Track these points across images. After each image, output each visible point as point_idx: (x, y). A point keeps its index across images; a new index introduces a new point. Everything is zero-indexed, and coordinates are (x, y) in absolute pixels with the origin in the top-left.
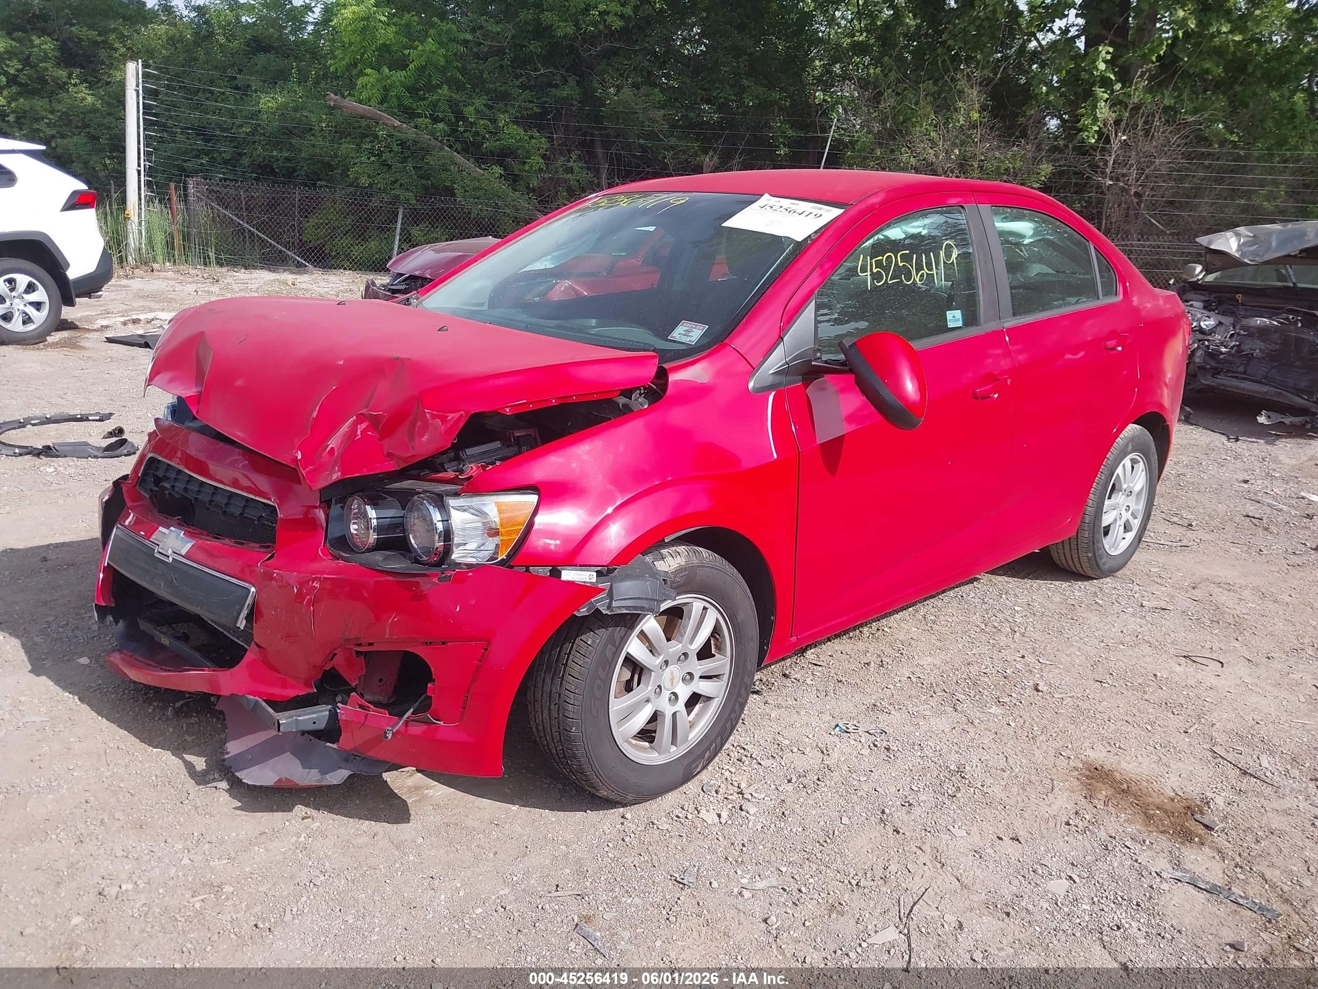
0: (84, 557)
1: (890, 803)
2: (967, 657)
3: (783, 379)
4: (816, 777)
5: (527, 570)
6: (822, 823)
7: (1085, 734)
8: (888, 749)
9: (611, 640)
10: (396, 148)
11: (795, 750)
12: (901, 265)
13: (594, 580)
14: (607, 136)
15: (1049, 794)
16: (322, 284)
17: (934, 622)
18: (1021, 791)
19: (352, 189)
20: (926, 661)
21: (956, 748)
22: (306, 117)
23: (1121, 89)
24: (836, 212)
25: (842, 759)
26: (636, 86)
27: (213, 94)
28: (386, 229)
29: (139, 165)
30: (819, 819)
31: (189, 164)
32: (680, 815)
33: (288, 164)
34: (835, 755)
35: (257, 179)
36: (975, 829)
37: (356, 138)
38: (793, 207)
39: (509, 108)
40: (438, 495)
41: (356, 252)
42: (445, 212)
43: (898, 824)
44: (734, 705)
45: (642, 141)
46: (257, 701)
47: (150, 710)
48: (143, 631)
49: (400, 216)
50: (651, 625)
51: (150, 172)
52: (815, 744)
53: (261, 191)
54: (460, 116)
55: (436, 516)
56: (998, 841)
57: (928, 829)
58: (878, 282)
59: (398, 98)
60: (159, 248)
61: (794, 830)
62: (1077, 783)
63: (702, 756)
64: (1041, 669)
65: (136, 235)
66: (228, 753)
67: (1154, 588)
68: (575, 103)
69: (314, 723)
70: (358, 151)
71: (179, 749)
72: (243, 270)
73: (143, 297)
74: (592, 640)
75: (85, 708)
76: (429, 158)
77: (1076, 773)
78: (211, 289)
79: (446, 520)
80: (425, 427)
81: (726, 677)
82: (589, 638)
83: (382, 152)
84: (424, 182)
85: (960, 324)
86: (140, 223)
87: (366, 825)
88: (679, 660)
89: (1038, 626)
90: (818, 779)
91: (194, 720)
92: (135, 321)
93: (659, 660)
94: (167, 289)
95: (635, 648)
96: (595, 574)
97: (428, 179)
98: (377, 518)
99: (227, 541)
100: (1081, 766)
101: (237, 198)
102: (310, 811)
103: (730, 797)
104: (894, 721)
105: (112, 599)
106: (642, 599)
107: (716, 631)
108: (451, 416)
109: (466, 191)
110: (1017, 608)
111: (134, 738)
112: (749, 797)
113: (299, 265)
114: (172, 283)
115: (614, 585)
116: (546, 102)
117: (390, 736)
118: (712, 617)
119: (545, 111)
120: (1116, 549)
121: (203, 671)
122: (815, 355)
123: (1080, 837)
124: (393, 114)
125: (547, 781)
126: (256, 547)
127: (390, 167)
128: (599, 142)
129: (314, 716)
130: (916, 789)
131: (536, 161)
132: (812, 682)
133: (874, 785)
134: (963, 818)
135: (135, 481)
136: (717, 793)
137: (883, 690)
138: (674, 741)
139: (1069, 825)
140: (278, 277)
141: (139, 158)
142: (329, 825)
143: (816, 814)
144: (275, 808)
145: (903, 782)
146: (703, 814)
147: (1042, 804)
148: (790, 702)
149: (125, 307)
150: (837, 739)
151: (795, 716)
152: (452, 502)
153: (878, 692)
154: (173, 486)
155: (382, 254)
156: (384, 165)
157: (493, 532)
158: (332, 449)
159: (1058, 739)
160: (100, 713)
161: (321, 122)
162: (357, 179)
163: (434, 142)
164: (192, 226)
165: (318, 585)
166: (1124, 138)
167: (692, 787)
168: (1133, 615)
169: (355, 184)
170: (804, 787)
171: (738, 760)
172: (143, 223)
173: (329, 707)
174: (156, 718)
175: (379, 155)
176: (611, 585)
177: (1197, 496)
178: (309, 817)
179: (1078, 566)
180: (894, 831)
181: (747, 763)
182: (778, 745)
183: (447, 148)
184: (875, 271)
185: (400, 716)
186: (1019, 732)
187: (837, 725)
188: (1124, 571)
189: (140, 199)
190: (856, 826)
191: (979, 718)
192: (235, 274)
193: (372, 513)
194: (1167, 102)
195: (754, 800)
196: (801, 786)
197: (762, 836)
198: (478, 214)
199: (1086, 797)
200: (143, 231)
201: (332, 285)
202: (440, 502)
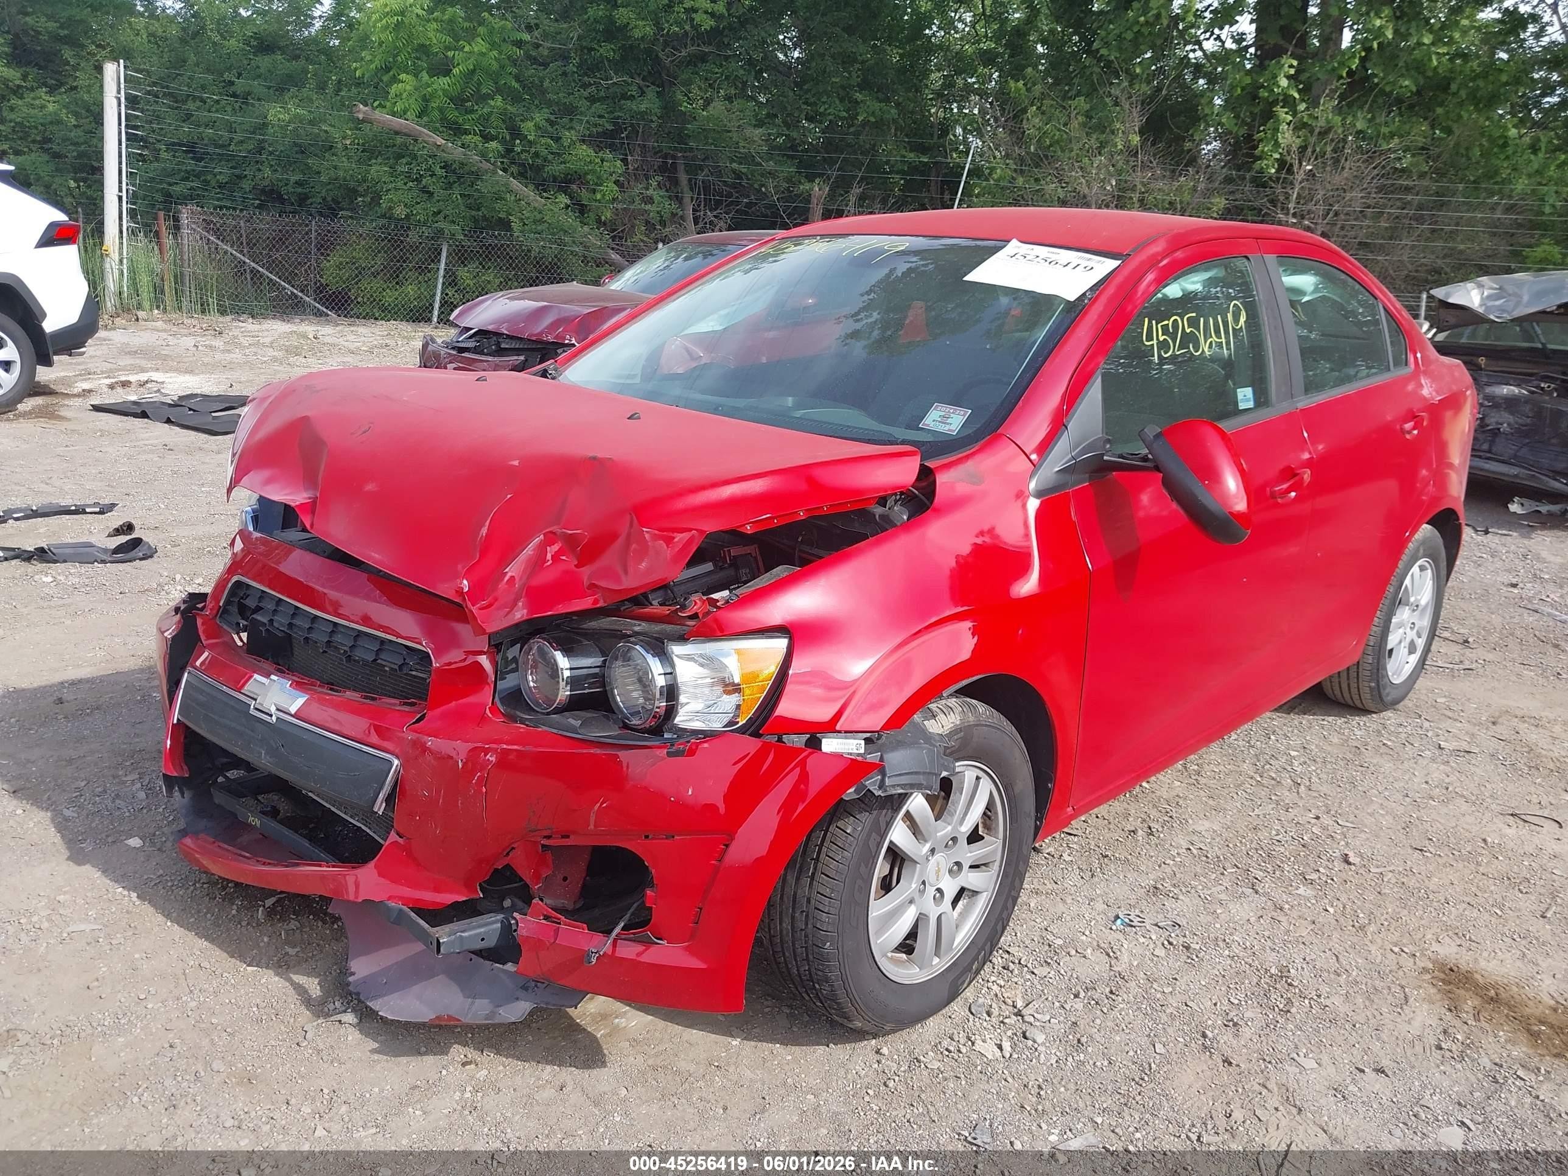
0: (111, 698)
1: (1210, 1022)
2: (1250, 819)
3: (1070, 478)
4: (1108, 990)
5: (780, 740)
6: (1131, 1053)
7: (1423, 922)
8: (1188, 948)
9: (876, 825)
10: (440, 172)
11: (1073, 952)
12: (1188, 331)
13: (862, 751)
14: (694, 158)
15: (1405, 1007)
16: (352, 338)
17: (1198, 773)
18: (1367, 1003)
19: (384, 221)
20: (1203, 826)
21: (1269, 943)
22: (326, 131)
23: (1307, 109)
24: (1111, 264)
25: (1135, 963)
26: (729, 99)
27: (205, 103)
28: (425, 268)
29: (120, 190)
30: (1127, 1048)
31: (177, 188)
32: (952, 1048)
33: (300, 190)
34: (1125, 957)
35: (259, 207)
36: (1325, 1059)
37: (388, 158)
38: (1053, 257)
39: (575, 124)
40: (656, 639)
41: (390, 297)
42: (499, 249)
43: (1228, 1053)
44: (1006, 901)
45: (735, 165)
46: (401, 910)
47: (234, 912)
48: (219, 806)
49: (444, 254)
50: (917, 803)
51: (133, 198)
52: (1095, 944)
53: (266, 222)
54: (515, 132)
55: (656, 666)
56: (1359, 1075)
57: (1268, 1059)
58: (1166, 353)
59: (441, 110)
60: (146, 295)
61: (1098, 1064)
62: (1433, 991)
63: (969, 968)
64: (1342, 833)
65: (116, 273)
66: (353, 974)
67: (1447, 724)
68: (655, 118)
69: (483, 940)
70: (391, 175)
71: (281, 967)
72: (250, 320)
73: (129, 353)
74: (852, 827)
75: (147, 909)
76: (479, 185)
77: (1428, 977)
78: (213, 343)
79: (671, 674)
80: (644, 551)
81: (997, 864)
82: (849, 825)
83: (421, 176)
84: (474, 213)
85: (1251, 405)
86: (121, 261)
87: (548, 1071)
88: (946, 846)
89: (1324, 776)
90: (1111, 992)
91: (293, 924)
92: (125, 384)
93: (927, 847)
94: (158, 343)
95: (899, 834)
96: (863, 742)
97: (478, 210)
98: (571, 669)
99: (349, 694)
100: (1431, 966)
101: (236, 229)
102: (472, 1054)
103: (1006, 1021)
104: (1183, 907)
105: (185, 767)
106: (916, 773)
107: (990, 807)
108: (679, 537)
109: (525, 224)
110: (1293, 753)
111: (218, 952)
112: (1032, 1019)
113: (319, 314)
114: (164, 335)
115: (885, 756)
116: (618, 118)
117: (594, 961)
118: (986, 787)
119: (618, 129)
120: (1399, 675)
121: (320, 866)
122: (1104, 446)
123: (1459, 1066)
124: (435, 130)
125: (769, 1003)
126: (395, 704)
127: (431, 194)
128: (683, 167)
129: (482, 930)
130: (1236, 1002)
131: (609, 188)
132: (1070, 858)
133: (1185, 998)
134: (1306, 1042)
135: (215, 612)
136: (989, 1016)
137: (1160, 866)
138: (937, 953)
139: (1441, 1049)
140: (295, 328)
141: (120, 182)
142: (499, 1072)
143: (1120, 1041)
144: (423, 1049)
145: (1218, 992)
146: (979, 1046)
147: (1399, 1020)
148: (1050, 886)
149: (109, 366)
150: (1121, 936)
151: (1061, 905)
152: (677, 650)
153: (1155, 870)
154: (271, 621)
155: (421, 300)
156: (424, 192)
157: (733, 688)
158: (512, 577)
159: (1392, 930)
160: (168, 916)
161: (344, 138)
162: (390, 208)
163: (486, 166)
164: (186, 265)
165: (493, 759)
166: (1309, 167)
167: (957, 1008)
168: (1433, 760)
169: (388, 216)
170: (1097, 1003)
171: (1004, 968)
172: (125, 261)
173: (500, 917)
174: (244, 923)
175: (418, 180)
176: (882, 756)
177: (1463, 604)
178: (470, 1063)
179: (1356, 697)
180: (1224, 1061)
181: (1016, 972)
182: (1050, 946)
183: (501, 173)
184: (1161, 338)
185: (608, 932)
186: (1342, 920)
187: (1117, 917)
188: (1406, 702)
189: (121, 232)
190: (1175, 1057)
191: (1287, 902)
192: (241, 324)
193: (563, 662)
194: (1360, 125)
195: (1038, 1024)
196: (1093, 1002)
197: (1059, 1073)
198: (540, 252)
199: (1450, 1010)
200: (125, 271)
201: (363, 339)
202: (660, 650)
